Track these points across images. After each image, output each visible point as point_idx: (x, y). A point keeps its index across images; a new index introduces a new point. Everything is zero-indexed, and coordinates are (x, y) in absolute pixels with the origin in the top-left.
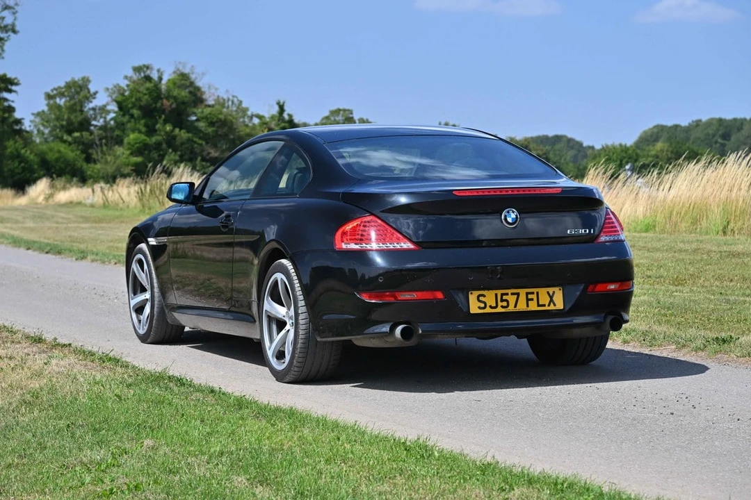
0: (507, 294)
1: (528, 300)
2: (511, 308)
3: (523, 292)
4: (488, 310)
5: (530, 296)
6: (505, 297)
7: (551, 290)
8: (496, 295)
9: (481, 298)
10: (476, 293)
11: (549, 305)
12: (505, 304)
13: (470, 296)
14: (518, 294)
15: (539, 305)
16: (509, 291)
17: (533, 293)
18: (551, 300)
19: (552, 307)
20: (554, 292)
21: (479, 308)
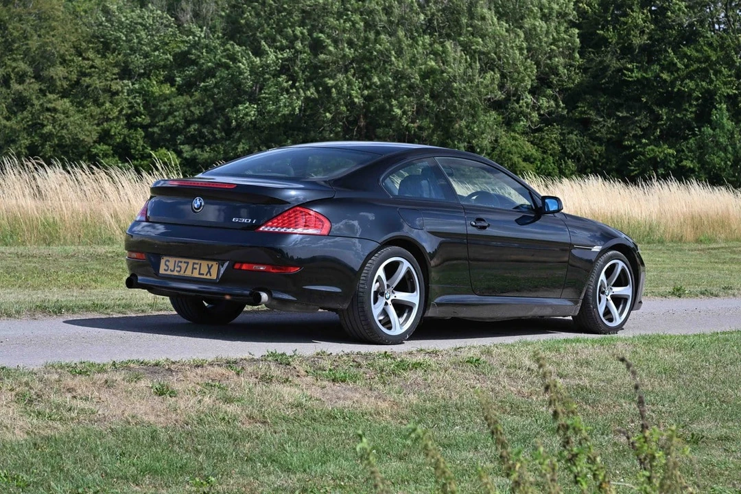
0: (181, 262)
1: (194, 268)
2: (182, 273)
3: (191, 261)
4: (169, 272)
5: (195, 266)
6: (180, 264)
7: (210, 263)
8: (175, 261)
9: (167, 263)
10: (166, 258)
11: (206, 275)
12: (178, 269)
13: (162, 260)
14: (188, 263)
15: (200, 274)
16: (184, 260)
17: (198, 264)
18: (209, 272)
19: (208, 277)
20: (212, 265)
21: (165, 270)
